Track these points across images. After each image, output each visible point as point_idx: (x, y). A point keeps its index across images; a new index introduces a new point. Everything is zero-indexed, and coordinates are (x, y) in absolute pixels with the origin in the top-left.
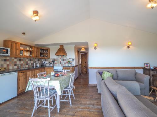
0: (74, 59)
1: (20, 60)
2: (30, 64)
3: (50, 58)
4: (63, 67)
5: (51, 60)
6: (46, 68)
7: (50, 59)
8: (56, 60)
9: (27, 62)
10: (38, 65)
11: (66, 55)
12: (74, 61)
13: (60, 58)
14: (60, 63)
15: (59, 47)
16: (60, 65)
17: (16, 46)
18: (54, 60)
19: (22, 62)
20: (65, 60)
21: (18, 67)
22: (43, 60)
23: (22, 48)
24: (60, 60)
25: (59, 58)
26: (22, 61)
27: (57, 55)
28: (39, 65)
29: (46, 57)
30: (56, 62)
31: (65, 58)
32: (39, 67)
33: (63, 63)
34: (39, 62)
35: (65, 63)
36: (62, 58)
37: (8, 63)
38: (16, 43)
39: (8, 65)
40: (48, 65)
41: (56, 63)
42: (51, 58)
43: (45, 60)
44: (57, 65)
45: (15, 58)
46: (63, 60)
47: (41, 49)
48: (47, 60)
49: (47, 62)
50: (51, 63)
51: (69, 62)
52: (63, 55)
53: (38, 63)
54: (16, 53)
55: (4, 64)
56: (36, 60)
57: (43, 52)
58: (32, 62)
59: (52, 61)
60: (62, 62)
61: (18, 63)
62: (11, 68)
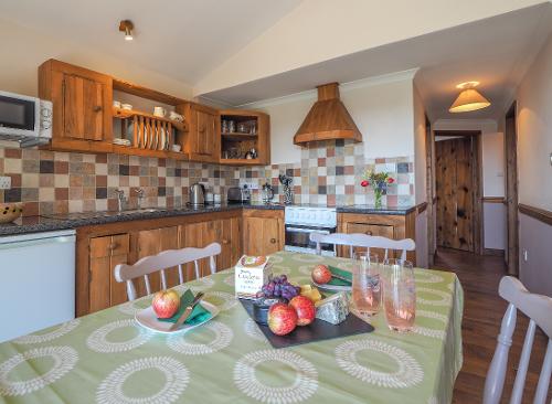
0: (411, 160)
1: (125, 171)
2: (178, 192)
3: (268, 163)
4: (341, 211)
5: (275, 174)
6: (247, 213)
7: (268, 168)
8: (299, 173)
9: (163, 180)
10: (216, 198)
11: (358, 141)
12: (411, 177)
13: (321, 162)
14: (322, 190)
15: (312, 97)
16: (323, 199)
17: (90, 95)
18: (290, 172)
19: (134, 181)
20: (351, 170)
21: (113, 204)
22: (237, 175)
23: (127, 108)
24: (322, 171)
25: (313, 163)
26: (135, 173)
27: (304, 144)
28: (218, 198)
29: (249, 157)
30: (297, 181)
31: (349, 161)
32: (217, 206)
33: (338, 185)
34: (222, 182)
35: (350, 190)
36: (332, 163)
37: (62, 181)
38: (89, 77)
39: (62, 194)
40: (260, 199)
41: (298, 190)
42: (273, 163)
43: (249, 175)
44: (305, 198)
45: (97, 161)
46: (340, 171)
47: (224, 118)
48: (256, 175)
49: (254, 184)
50: (274, 191)
51: (380, 183)
52: (340, 142)
53: (217, 189)
54: (89, 127)
55: (42, 185)
56: (205, 173)
57: (236, 130)
58: (185, 182)
59: (281, 178)
60: (331, 180)
61: (114, 182)
62: (76, 205)
